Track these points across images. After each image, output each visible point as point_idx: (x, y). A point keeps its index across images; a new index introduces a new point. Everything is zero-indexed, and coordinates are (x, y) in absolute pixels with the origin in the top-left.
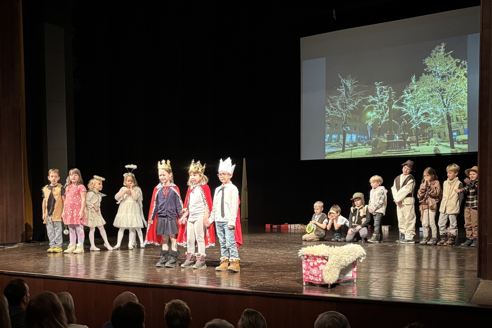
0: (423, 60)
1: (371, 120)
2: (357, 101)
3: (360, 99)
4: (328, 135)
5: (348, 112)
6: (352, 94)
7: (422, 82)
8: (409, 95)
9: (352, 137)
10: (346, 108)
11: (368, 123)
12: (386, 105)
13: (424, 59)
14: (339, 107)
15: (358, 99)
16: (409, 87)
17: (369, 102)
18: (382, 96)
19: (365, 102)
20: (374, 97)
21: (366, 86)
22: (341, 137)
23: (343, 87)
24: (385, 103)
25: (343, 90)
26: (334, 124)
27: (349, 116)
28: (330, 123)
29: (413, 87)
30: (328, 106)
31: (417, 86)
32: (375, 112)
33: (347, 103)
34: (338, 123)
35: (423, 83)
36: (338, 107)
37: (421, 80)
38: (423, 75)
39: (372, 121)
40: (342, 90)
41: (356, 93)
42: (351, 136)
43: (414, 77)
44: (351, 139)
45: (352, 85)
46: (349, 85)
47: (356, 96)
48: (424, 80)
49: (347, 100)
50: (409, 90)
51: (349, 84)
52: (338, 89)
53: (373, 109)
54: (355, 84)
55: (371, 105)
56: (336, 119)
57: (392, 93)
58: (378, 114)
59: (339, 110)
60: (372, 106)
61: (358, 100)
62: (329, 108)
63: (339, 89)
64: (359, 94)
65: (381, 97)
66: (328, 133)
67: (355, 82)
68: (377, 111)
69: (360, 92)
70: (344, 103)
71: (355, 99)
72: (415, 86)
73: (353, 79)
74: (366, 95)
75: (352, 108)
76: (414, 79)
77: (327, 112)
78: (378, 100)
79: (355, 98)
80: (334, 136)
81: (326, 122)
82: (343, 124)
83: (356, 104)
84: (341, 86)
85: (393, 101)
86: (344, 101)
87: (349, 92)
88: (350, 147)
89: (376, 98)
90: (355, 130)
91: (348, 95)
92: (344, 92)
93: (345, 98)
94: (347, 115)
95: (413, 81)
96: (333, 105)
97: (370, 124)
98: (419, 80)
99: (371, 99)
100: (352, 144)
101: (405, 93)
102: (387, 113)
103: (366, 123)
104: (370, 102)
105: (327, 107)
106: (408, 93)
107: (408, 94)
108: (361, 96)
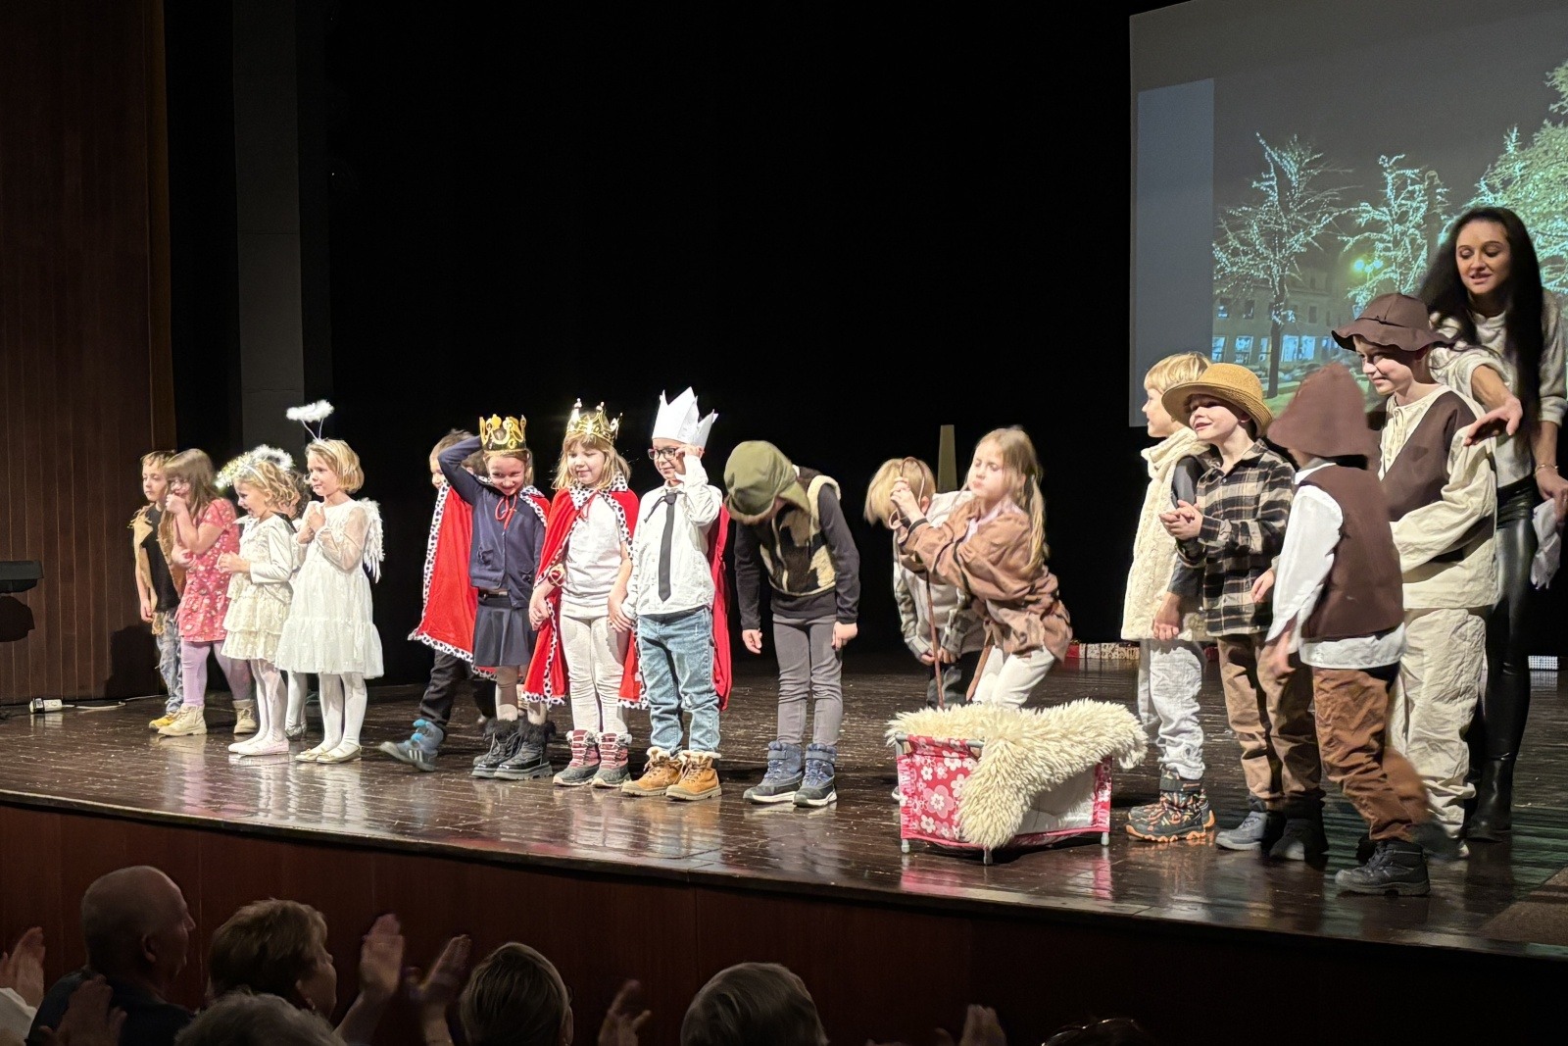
0: (1547, 73)
1: (1367, 285)
2: (1319, 222)
3: (1331, 214)
4: (1221, 341)
5: (1289, 261)
6: (1302, 200)
7: (1539, 150)
8: (1495, 199)
9: (1300, 345)
10: (1282, 246)
11: (1355, 295)
12: (1417, 232)
13: (1552, 71)
14: (1257, 242)
15: (1323, 214)
16: (1496, 168)
17: (1361, 223)
18: (1403, 202)
19: (1345, 224)
20: (1375, 206)
21: (1351, 171)
22: (1266, 345)
23: (1273, 175)
24: (1413, 227)
25: (1271, 187)
26: (1242, 304)
27: (1293, 275)
28: (1229, 300)
29: (1511, 170)
30: (1223, 243)
31: (1524, 164)
32: (1379, 257)
33: (1285, 229)
34: (1256, 299)
35: (1546, 152)
36: (1254, 245)
37: (1539, 143)
38: (1545, 126)
39: (1368, 289)
40: (1268, 184)
41: (1314, 195)
42: (1297, 340)
43: (1514, 136)
44: (1300, 351)
45: (1304, 170)
46: (1291, 168)
47: (1317, 205)
48: (1551, 142)
49: (1284, 221)
50: (1497, 181)
51: (1293, 164)
52: (1255, 184)
53: (1374, 250)
54: (1312, 165)
55: (1367, 234)
56: (1249, 286)
57: (1438, 191)
58: (1391, 265)
59: (1258, 254)
60: (1367, 239)
61: (1321, 217)
62: (1225, 249)
63: (1258, 182)
64: (1326, 197)
65: (1400, 206)
66: (1221, 334)
67: (1311, 156)
68: (1387, 254)
69: (1327, 193)
70: (1275, 232)
71: (1314, 215)
72: (1517, 167)
73: (1305, 150)
74: (1351, 200)
75: (1301, 245)
76: (1514, 141)
77: (1218, 262)
78: (1388, 218)
79: (1312, 211)
80: (1242, 344)
81: (1217, 296)
82: (1273, 301)
83: (1314, 232)
84: (1265, 174)
85: (1443, 217)
86: (1276, 223)
87: (1291, 193)
88: (1294, 379)
89: (1385, 209)
90: (1313, 320)
91: (1289, 202)
92: (1274, 191)
93: (1277, 213)
94: (1283, 271)
95: (1511, 148)
96: (1238, 238)
97: (1363, 298)
98: (1533, 145)
99: (1366, 213)
100: (1301, 368)
101: (1483, 190)
102: (1421, 262)
103: (1350, 295)
104: (1363, 225)
105: (1218, 244)
106: (1492, 189)
107: (1491, 195)
108: (1332, 204)
